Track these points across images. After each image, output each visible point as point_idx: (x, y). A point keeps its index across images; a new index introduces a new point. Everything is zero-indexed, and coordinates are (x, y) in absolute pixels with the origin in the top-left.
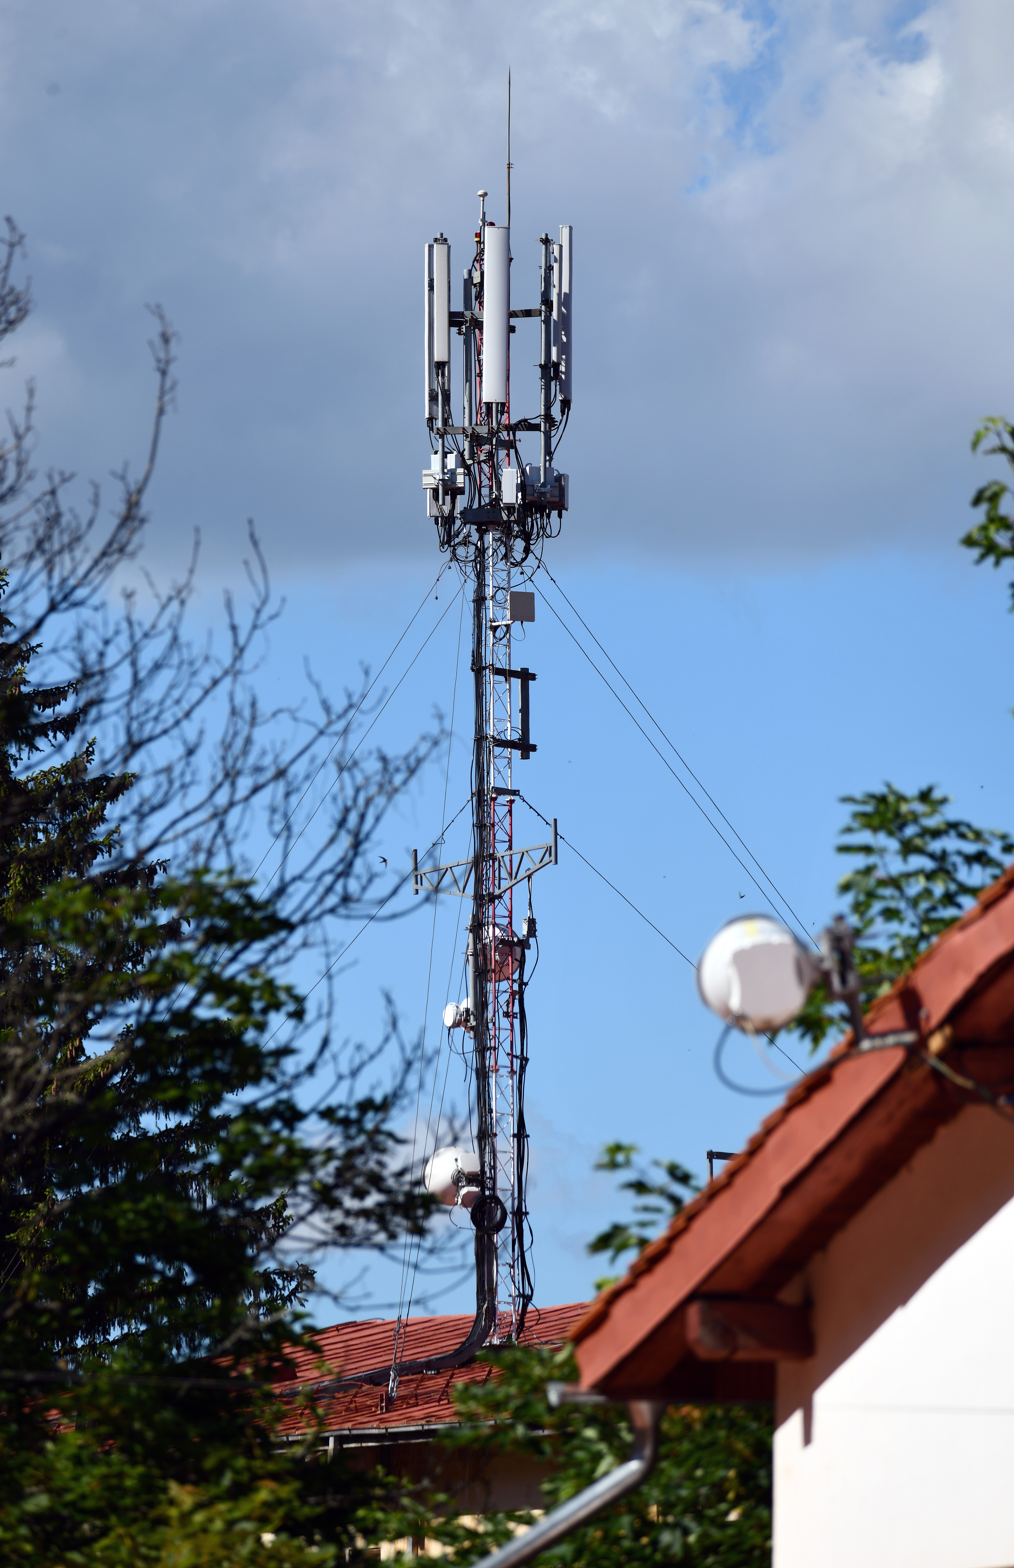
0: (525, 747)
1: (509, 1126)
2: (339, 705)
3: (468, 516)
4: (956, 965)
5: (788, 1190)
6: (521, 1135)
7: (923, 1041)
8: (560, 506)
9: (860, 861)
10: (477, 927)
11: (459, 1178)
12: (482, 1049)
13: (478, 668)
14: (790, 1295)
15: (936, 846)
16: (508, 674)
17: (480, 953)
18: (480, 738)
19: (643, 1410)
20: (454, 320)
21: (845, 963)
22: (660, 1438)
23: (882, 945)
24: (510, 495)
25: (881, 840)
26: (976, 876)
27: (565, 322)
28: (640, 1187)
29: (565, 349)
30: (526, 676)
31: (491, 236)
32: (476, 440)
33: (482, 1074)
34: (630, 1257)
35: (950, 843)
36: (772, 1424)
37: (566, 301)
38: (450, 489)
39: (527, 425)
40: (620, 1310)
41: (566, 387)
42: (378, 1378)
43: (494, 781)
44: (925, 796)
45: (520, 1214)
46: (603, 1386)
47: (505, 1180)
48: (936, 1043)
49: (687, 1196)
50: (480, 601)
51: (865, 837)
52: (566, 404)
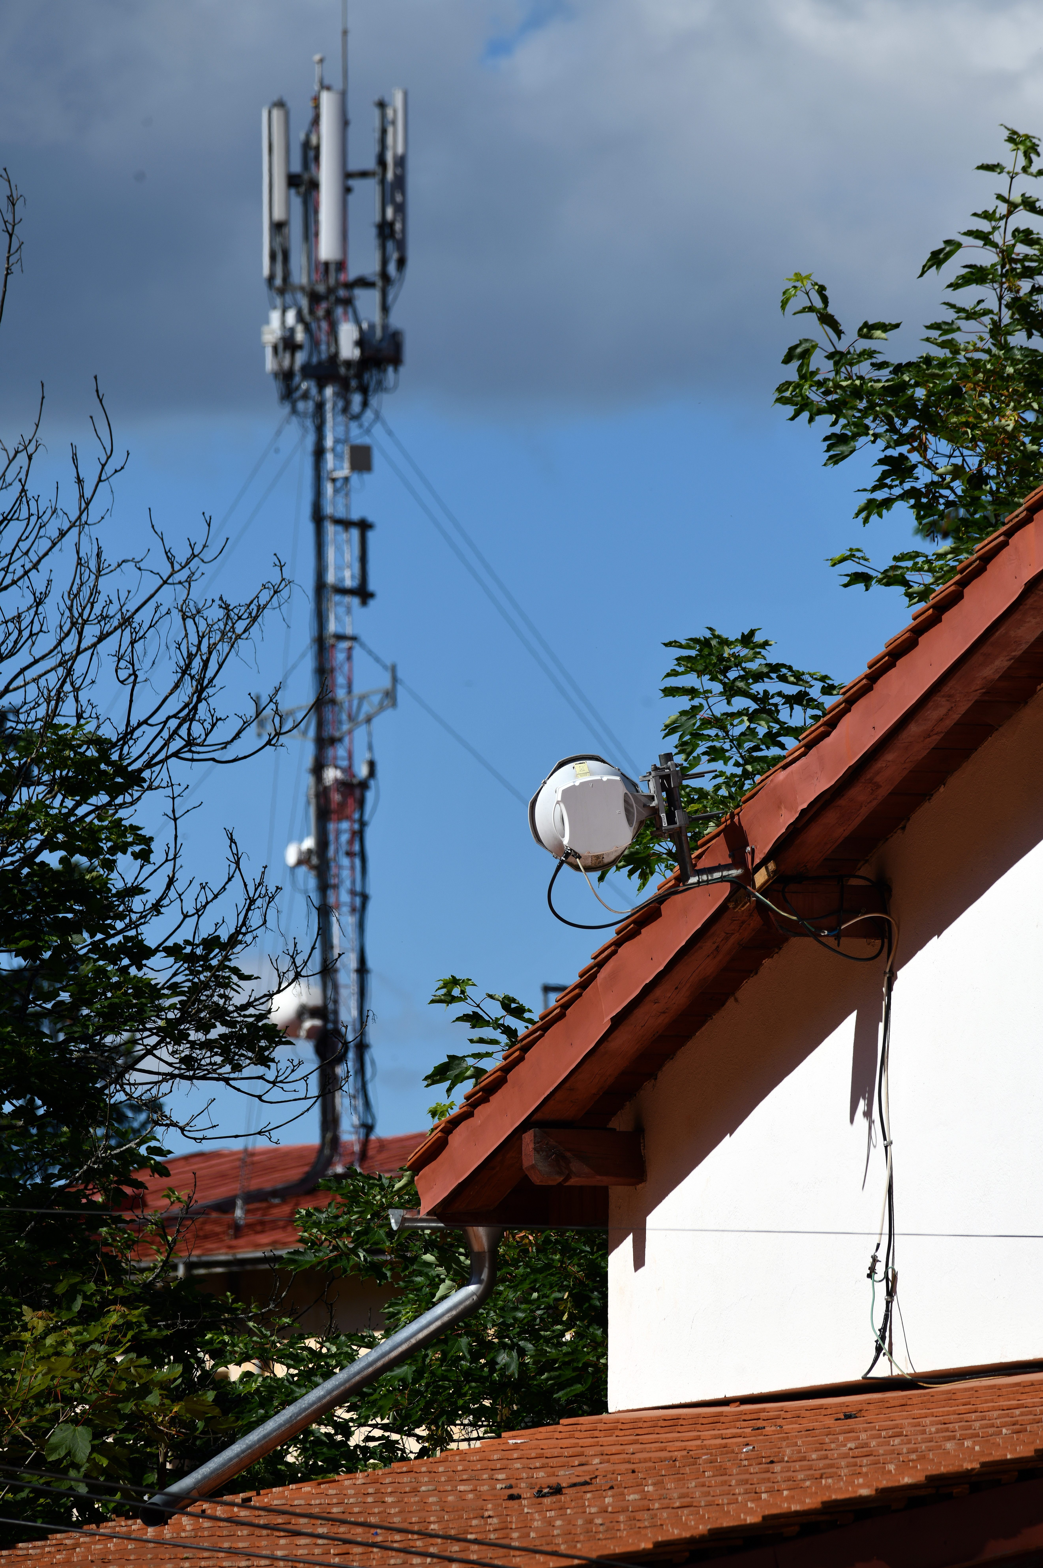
0: (363, 593)
1: (351, 961)
2: (181, 556)
3: (308, 371)
4: (779, 803)
5: (618, 1021)
6: (362, 970)
7: (748, 877)
8: (396, 360)
9: (684, 703)
10: (318, 769)
11: (304, 1012)
12: (324, 887)
13: (318, 518)
14: (620, 1123)
15: (758, 688)
16: (345, 524)
17: (322, 794)
18: (320, 586)
19: (480, 1235)
20: (293, 181)
21: (672, 802)
22: (497, 1262)
23: (707, 784)
24: (348, 350)
25: (705, 683)
26: (797, 717)
27: (400, 183)
28: (475, 1020)
29: (400, 209)
30: (364, 526)
31: (327, 101)
32: (315, 298)
33: (324, 912)
34: (467, 1087)
35: (772, 686)
36: (606, 1249)
37: (401, 162)
38: (288, 344)
39: (363, 283)
40: (456, 1138)
41: (401, 246)
42: (226, 1206)
43: (332, 627)
44: (747, 639)
45: (362, 1047)
46: (439, 1212)
47: (348, 1013)
48: (761, 877)
49: (521, 1028)
50: (319, 452)
51: (690, 680)
52: (401, 263)
